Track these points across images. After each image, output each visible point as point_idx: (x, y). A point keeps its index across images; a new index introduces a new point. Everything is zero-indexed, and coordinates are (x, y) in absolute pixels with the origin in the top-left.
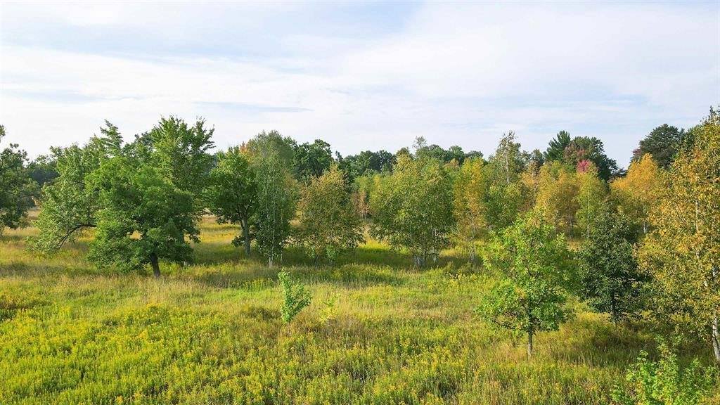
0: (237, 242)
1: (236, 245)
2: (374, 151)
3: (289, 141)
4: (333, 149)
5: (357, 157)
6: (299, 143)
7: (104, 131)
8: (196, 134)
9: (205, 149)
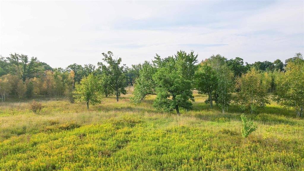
0: (206, 102)
1: (206, 103)
2: (262, 61)
3: (224, 58)
4: (244, 62)
5: (253, 64)
6: (228, 59)
7: (155, 58)
8: (191, 58)
9: (194, 63)
